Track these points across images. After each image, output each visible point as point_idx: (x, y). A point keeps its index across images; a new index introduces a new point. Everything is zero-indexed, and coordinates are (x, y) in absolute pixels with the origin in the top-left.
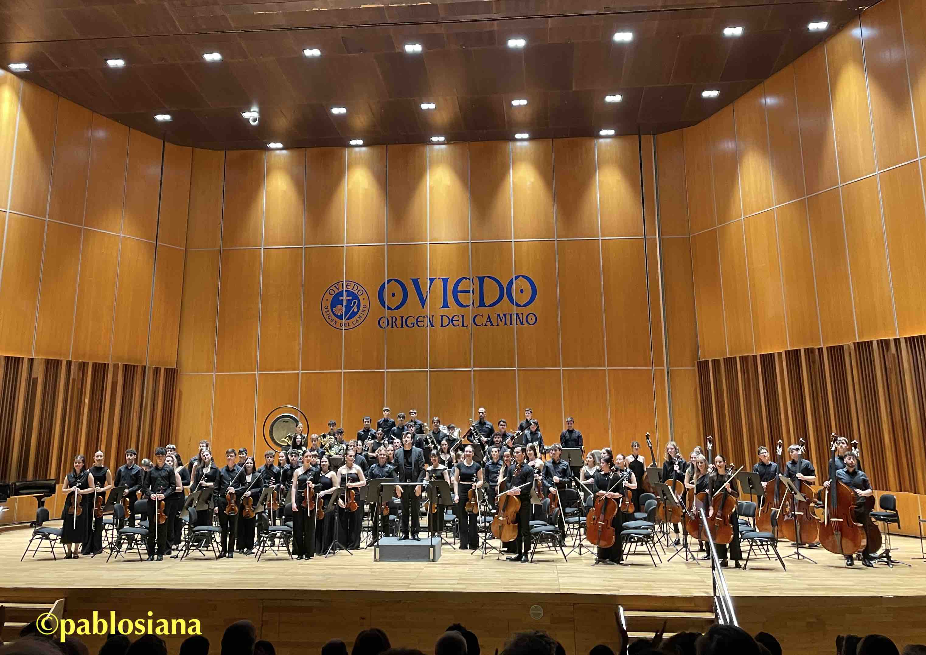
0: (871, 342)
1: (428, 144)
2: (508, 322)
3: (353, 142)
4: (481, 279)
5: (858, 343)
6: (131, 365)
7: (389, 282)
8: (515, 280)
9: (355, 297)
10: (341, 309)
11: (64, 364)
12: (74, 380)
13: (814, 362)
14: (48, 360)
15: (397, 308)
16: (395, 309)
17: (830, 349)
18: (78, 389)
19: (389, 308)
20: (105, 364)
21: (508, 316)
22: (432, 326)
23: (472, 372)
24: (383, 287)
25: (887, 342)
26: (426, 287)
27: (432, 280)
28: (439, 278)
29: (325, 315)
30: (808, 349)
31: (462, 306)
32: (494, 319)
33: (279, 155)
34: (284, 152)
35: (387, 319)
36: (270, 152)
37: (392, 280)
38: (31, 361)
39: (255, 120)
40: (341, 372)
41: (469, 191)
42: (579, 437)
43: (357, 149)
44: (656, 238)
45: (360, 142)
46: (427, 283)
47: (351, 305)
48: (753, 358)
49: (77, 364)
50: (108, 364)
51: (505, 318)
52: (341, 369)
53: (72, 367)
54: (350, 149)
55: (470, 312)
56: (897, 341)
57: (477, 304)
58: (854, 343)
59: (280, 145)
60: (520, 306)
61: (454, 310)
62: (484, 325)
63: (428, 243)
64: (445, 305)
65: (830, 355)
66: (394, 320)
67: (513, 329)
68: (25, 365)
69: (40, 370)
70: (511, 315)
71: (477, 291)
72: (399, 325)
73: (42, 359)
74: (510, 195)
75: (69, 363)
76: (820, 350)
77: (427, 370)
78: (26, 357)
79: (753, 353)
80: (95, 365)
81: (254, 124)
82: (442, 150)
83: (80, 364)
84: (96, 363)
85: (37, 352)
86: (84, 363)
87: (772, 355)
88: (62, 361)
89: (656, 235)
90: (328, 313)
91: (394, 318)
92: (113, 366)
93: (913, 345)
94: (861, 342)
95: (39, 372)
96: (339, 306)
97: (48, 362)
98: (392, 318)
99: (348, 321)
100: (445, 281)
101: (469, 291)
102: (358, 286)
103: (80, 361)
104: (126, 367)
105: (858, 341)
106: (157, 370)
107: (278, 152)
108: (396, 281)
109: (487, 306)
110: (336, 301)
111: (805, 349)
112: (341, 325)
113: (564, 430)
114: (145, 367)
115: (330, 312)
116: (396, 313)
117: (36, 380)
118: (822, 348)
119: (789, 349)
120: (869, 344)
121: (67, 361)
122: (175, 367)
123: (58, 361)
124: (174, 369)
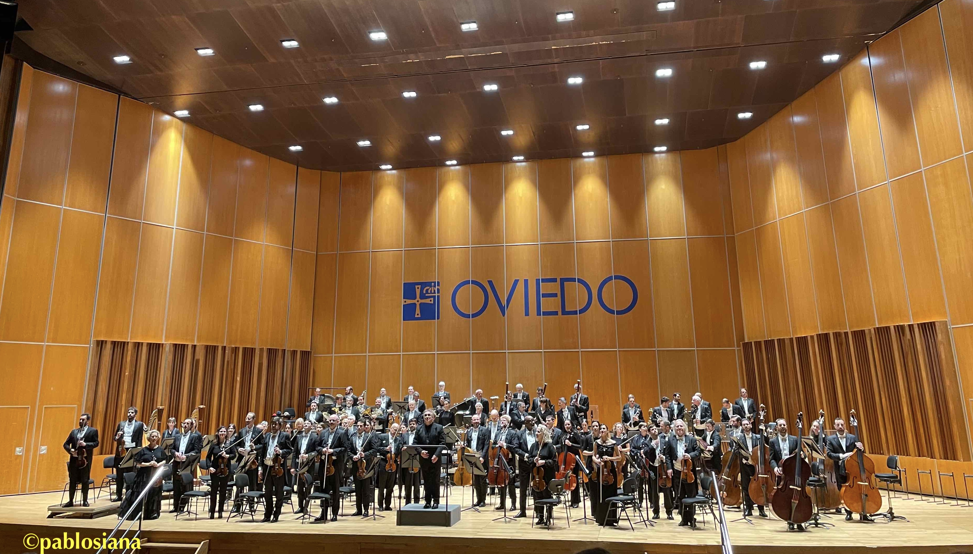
0: (889, 327)
1: (510, 162)
3: (448, 163)
5: (878, 328)
6: (274, 349)
11: (220, 349)
12: (228, 362)
13: (840, 344)
14: (207, 346)
17: (854, 333)
18: (231, 369)
20: (252, 348)
25: (902, 327)
30: (836, 333)
33: (389, 175)
34: (393, 172)
36: (381, 172)
43: (452, 168)
45: (455, 162)
48: (790, 341)
49: (231, 348)
50: (255, 349)
53: (227, 351)
54: (447, 168)
56: (911, 327)
58: (874, 329)
59: (390, 167)
65: (854, 339)
68: (190, 350)
69: (201, 354)
73: (202, 345)
75: (224, 348)
76: (846, 334)
78: (190, 344)
79: (790, 336)
80: (245, 349)
82: (522, 167)
83: (232, 348)
84: (245, 348)
85: (199, 341)
86: (236, 348)
87: (806, 338)
88: (218, 346)
92: (259, 350)
93: (924, 329)
94: (880, 327)
95: (200, 356)
97: (207, 347)
103: (233, 346)
104: (270, 350)
105: (877, 326)
106: (294, 352)
107: (389, 172)
111: (833, 333)
114: (285, 350)
117: (198, 363)
118: (847, 332)
119: (820, 333)
120: (888, 328)
121: (222, 347)
122: (309, 350)
123: (215, 346)
124: (309, 352)
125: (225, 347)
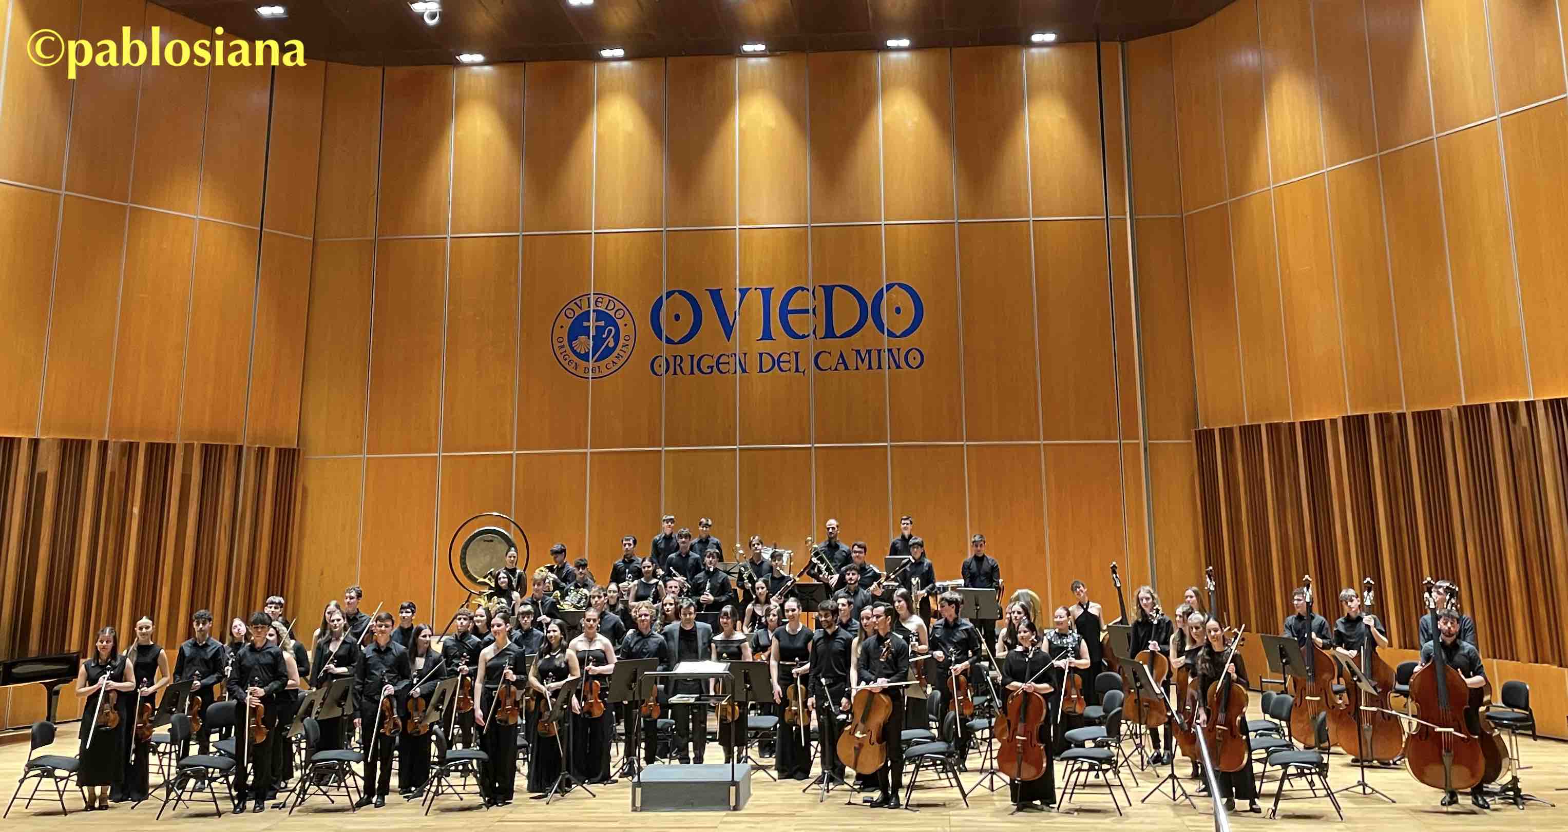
0: (1487, 407)
1: (738, 56)
2: (875, 364)
3: (606, 54)
4: (829, 291)
5: (1465, 408)
6: (216, 445)
7: (669, 294)
8: (887, 291)
9: (611, 321)
10: (586, 343)
11: (95, 448)
12: (113, 474)
13: (1391, 438)
14: (65, 441)
15: (683, 341)
16: (680, 342)
17: (1418, 416)
18: (120, 492)
19: (669, 341)
20: (168, 445)
21: (874, 354)
22: (744, 371)
23: (813, 450)
24: (660, 301)
25: (1514, 407)
26: (732, 305)
27: (743, 292)
28: (756, 289)
29: (558, 354)
30: (1380, 414)
31: (794, 335)
32: (851, 360)
33: (477, 75)
34: (487, 68)
35: (666, 360)
36: (461, 69)
37: (673, 292)
38: (35, 443)
39: (433, 16)
40: (586, 453)
41: (808, 139)
42: (994, 569)
43: (615, 65)
44: (1126, 219)
45: (620, 53)
46: (735, 295)
47: (604, 336)
48: (1290, 428)
49: (119, 444)
50: (174, 445)
51: (870, 357)
52: (586, 448)
53: (109, 452)
54: (603, 65)
55: (809, 348)
56: (1531, 406)
57: (821, 332)
58: (1461, 408)
59: (479, 58)
60: (895, 336)
61: (781, 343)
62: (833, 368)
63: (738, 227)
64: (767, 335)
65: (1418, 428)
66: (678, 362)
67: (885, 375)
68: (24, 452)
69: (50, 459)
70: (879, 351)
71: (822, 310)
72: (687, 370)
73: (54, 440)
74: (877, 145)
75: (104, 446)
76: (1402, 418)
77: (735, 447)
78: (25, 436)
79: (1290, 419)
80: (151, 447)
81: (431, 23)
82: (761, 66)
83: (123, 443)
84: (152, 444)
85: (47, 428)
86: (131, 443)
87: (1321, 424)
88: (90, 442)
89: (1125, 214)
90: (563, 350)
91: (678, 358)
92: (182, 447)
93: (1557, 413)
94: (1471, 406)
95: (49, 464)
96: (583, 338)
97: (65, 444)
98: (675, 357)
99: (598, 364)
100: (766, 293)
101: (807, 311)
102: (615, 301)
103: (125, 441)
104: (206, 448)
105: (1464, 404)
106: (262, 453)
107: (475, 69)
108: (681, 293)
109: (838, 335)
110: (578, 329)
111: (1375, 415)
112: (587, 368)
113: (970, 556)
114: (241, 447)
115: (567, 348)
116: (681, 350)
117: (43, 477)
118: (1404, 414)
119: (1349, 414)
120: (1484, 409)
121: (100, 442)
122: (295, 447)
123: (84, 441)
124: (294, 450)
125: (106, 442)
